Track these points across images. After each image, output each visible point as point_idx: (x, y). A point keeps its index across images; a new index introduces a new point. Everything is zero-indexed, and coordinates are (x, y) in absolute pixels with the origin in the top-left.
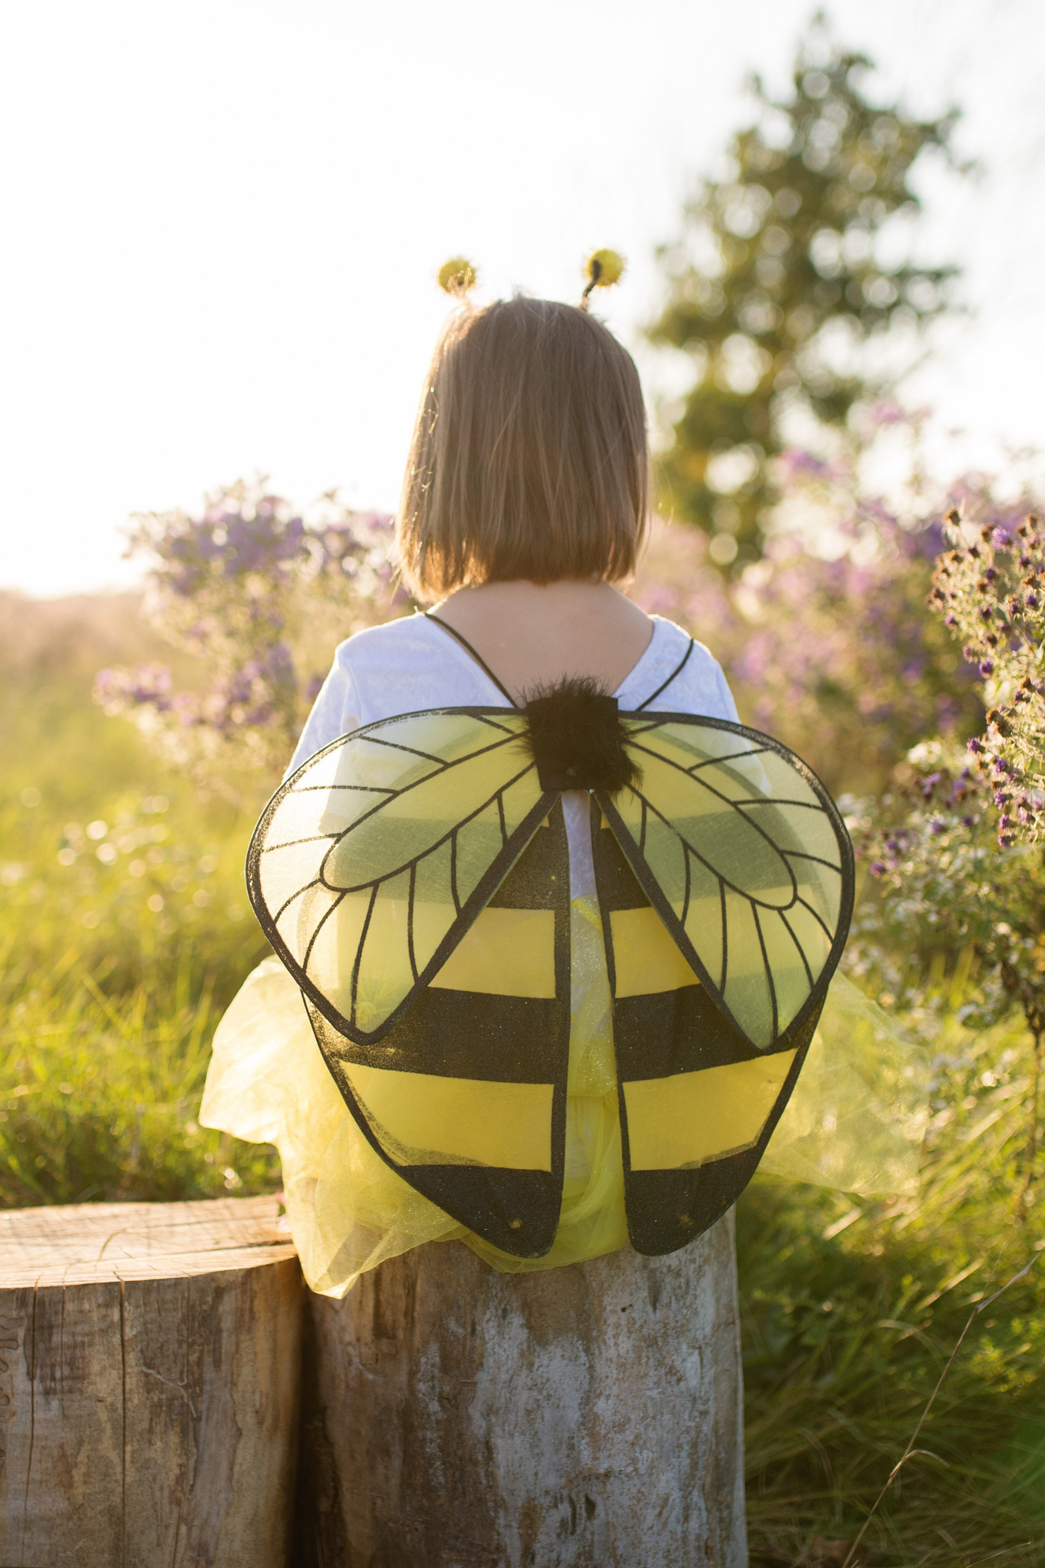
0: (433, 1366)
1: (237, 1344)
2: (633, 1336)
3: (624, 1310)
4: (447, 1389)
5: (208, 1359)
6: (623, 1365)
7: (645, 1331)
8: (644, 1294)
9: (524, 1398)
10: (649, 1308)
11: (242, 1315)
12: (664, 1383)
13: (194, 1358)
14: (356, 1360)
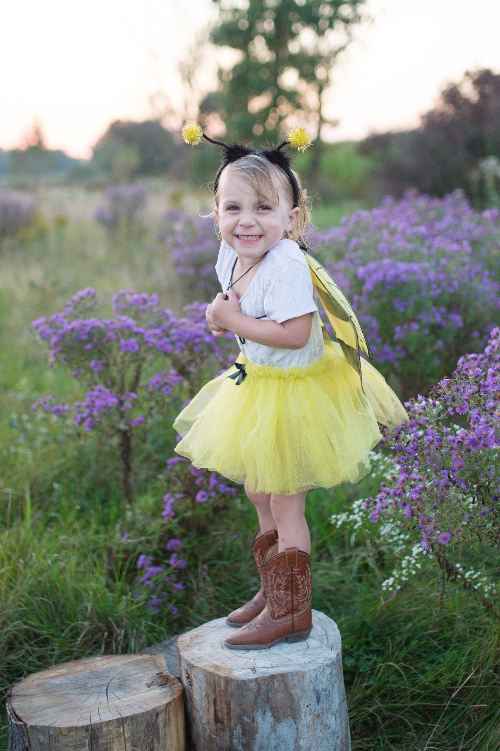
0: (239, 733)
1: (165, 732)
2: (311, 715)
3: (307, 706)
4: (245, 741)
5: (155, 740)
6: (309, 726)
7: (315, 713)
8: (314, 699)
9: (273, 743)
10: (316, 704)
11: (166, 721)
12: (323, 730)
13: (150, 740)
14: (208, 730)
